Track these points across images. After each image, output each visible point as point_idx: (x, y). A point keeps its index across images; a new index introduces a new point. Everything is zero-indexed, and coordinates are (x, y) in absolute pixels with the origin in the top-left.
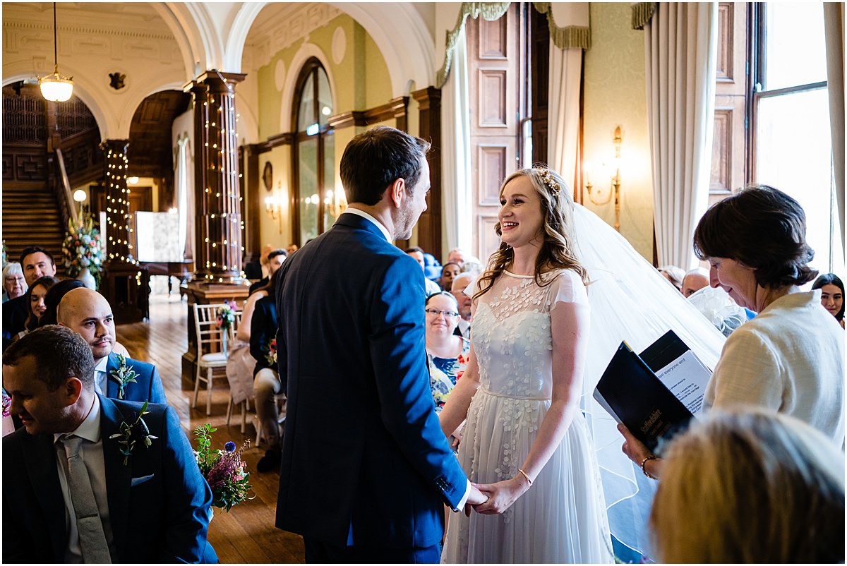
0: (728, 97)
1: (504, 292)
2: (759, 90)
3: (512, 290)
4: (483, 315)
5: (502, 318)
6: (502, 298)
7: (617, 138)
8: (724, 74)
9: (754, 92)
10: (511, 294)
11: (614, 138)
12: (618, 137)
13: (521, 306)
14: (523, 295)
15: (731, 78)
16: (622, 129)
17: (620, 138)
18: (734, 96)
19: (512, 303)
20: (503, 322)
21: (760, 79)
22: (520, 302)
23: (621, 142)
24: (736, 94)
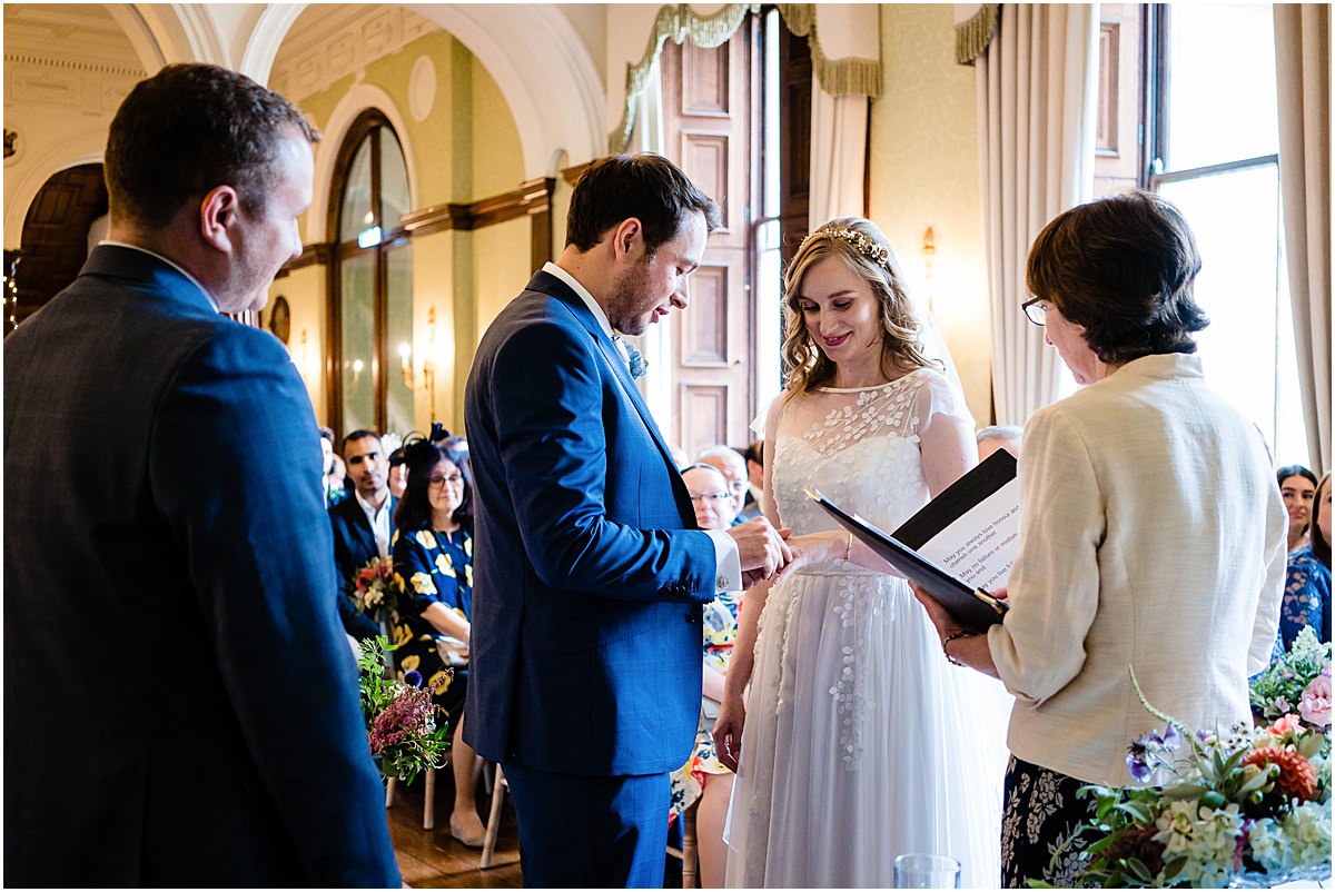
0: (1110, 181)
1: (829, 417)
2: (1159, 170)
3: (844, 413)
4: (794, 452)
5: (831, 452)
6: (827, 424)
7: (927, 247)
8: (1104, 143)
9: (1150, 173)
10: (843, 417)
11: (922, 245)
12: (930, 244)
13: (865, 431)
14: (864, 415)
15: (1115, 150)
16: (936, 232)
17: (932, 247)
18: (1119, 178)
19: (846, 429)
20: (834, 457)
21: (1159, 153)
22: (862, 425)
23: (933, 253)
24: (1122, 175)
